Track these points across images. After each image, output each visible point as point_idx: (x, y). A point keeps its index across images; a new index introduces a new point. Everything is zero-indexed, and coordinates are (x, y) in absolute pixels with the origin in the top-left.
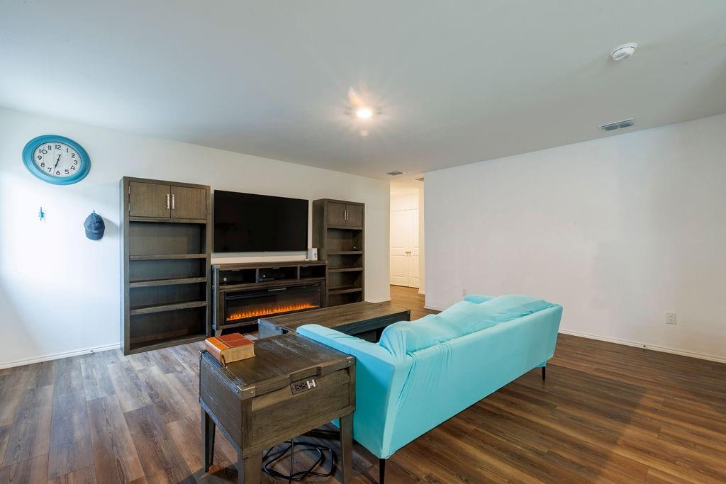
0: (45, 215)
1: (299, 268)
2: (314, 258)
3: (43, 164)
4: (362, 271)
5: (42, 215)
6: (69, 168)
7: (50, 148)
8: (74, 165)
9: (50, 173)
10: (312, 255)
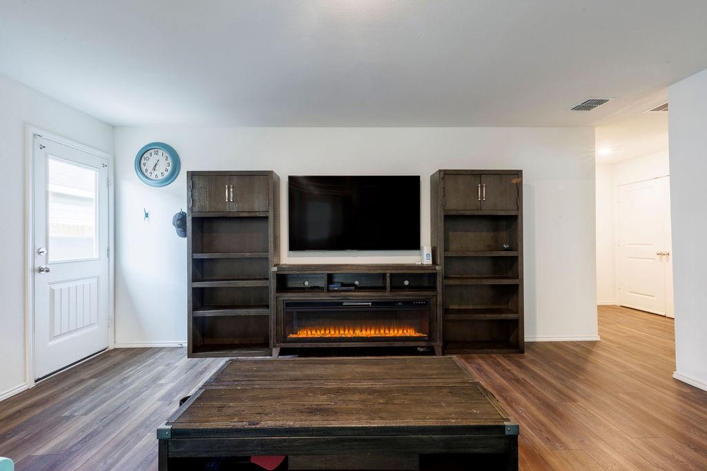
0: (149, 215)
1: (388, 275)
2: (427, 261)
3: (146, 170)
4: (517, 286)
5: (147, 215)
6: (163, 171)
7: (151, 154)
8: (168, 168)
9: (151, 178)
10: (422, 257)
